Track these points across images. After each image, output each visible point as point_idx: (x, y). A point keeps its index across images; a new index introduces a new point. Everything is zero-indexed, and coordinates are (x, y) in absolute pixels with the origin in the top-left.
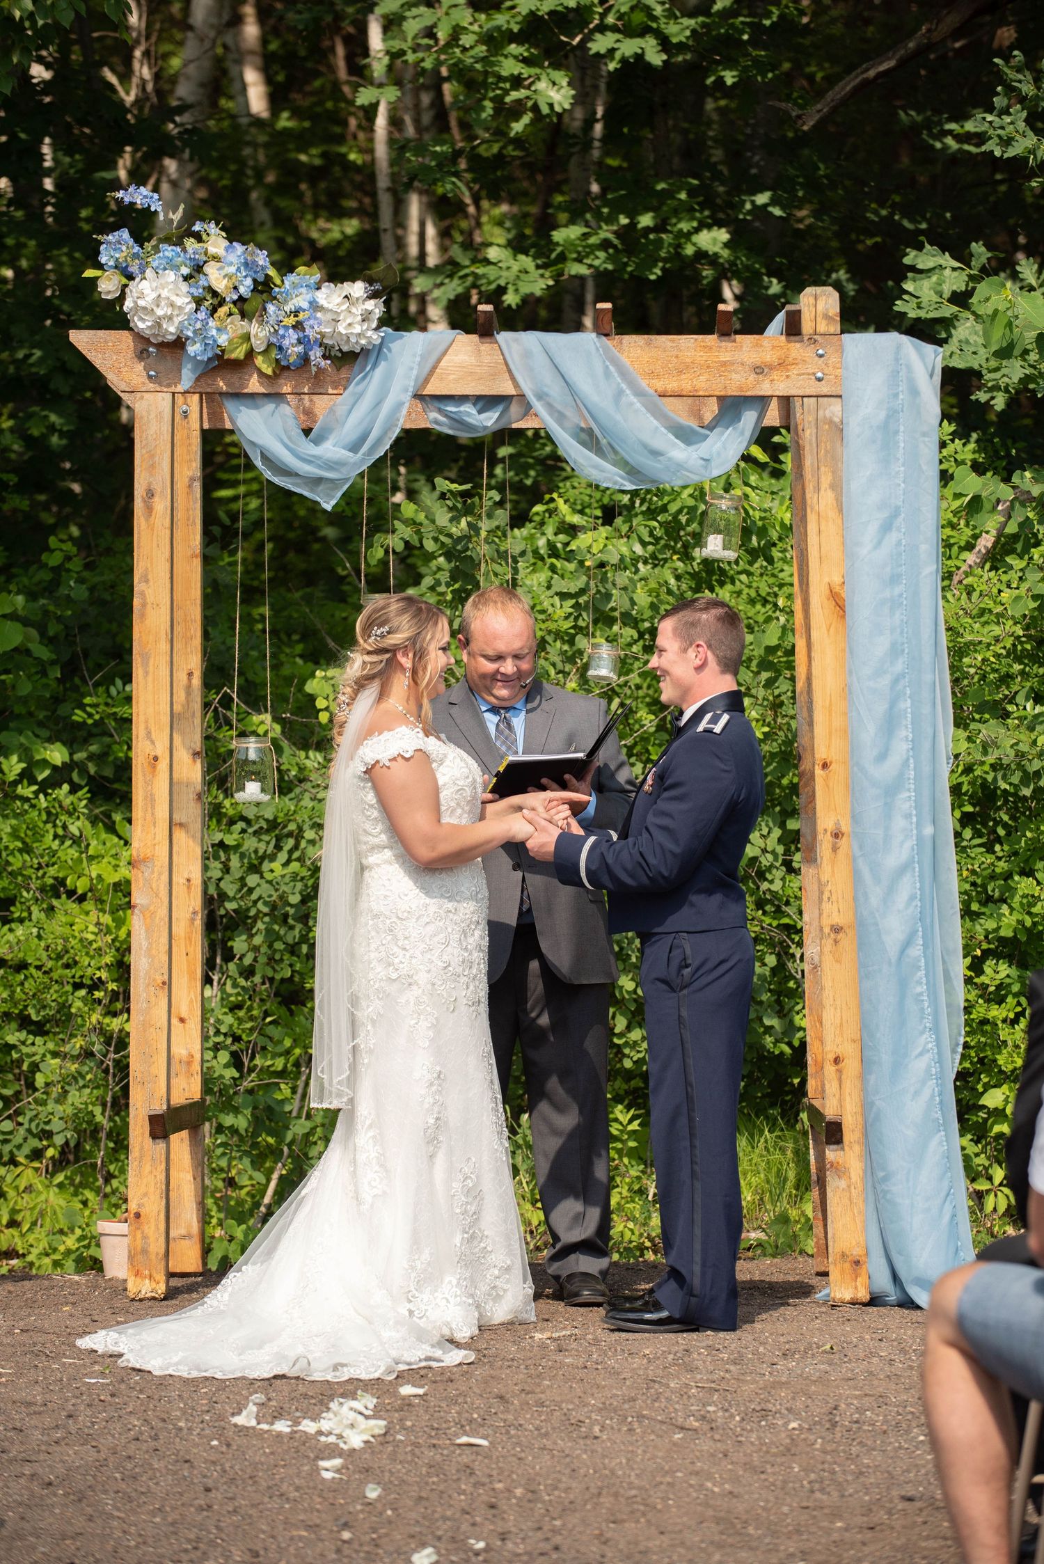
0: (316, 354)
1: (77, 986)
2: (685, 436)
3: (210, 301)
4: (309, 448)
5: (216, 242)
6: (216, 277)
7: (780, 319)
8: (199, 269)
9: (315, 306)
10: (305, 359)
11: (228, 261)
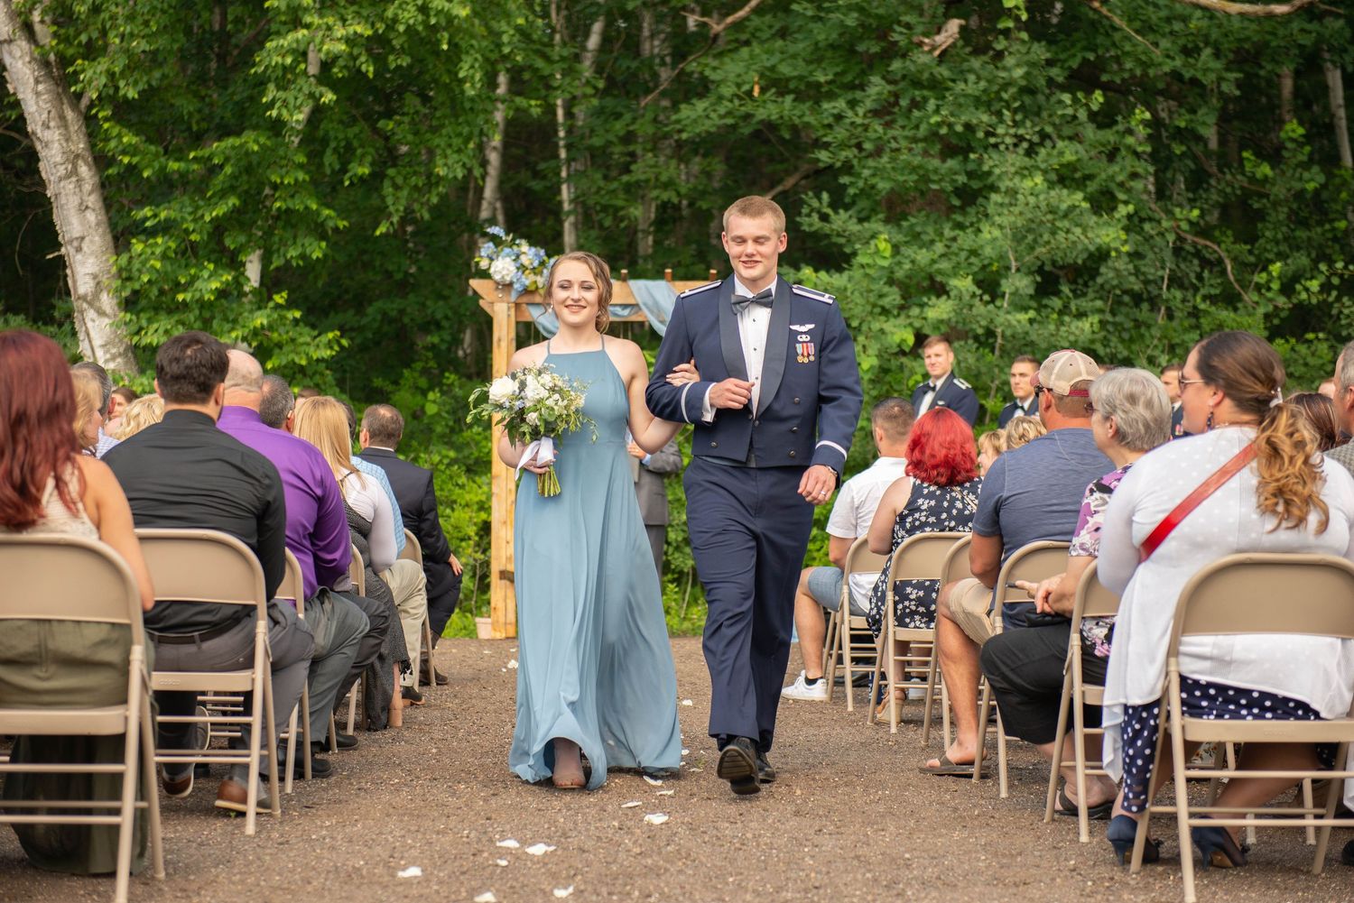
1: (462, 540)
3: (522, 268)
5: (524, 247)
6: (524, 260)
8: (518, 257)
11: (529, 254)
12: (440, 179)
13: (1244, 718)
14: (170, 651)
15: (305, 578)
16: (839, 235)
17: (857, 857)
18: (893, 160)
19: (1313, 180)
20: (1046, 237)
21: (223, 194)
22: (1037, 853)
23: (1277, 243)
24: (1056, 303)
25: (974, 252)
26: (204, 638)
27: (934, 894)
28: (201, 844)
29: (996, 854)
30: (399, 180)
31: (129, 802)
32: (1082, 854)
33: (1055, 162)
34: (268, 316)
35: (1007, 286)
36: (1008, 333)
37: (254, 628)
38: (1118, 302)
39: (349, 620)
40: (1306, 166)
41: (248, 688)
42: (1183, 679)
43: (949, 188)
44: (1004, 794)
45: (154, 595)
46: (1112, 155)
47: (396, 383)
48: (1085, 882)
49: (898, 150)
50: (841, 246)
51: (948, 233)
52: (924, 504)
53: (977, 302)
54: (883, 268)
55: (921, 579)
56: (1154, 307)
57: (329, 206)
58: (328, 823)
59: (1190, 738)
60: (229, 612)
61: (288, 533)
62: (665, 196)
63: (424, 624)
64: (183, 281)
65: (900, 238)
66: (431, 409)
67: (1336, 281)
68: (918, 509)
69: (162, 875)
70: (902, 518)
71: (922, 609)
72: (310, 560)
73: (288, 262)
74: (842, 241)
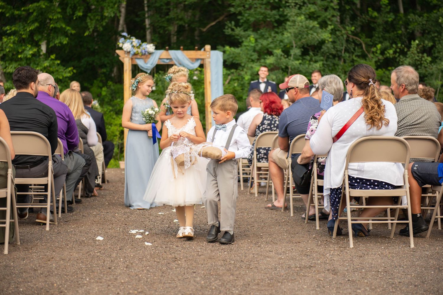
0: (147, 53)
1: (114, 136)
2: (192, 64)
3: (133, 46)
4: (146, 65)
5: (134, 39)
6: (134, 44)
7: (203, 49)
8: (132, 43)
9: (146, 48)
10: (145, 54)
11: (136, 41)
12: (106, 17)
13: (369, 189)
14: (20, 171)
15: (64, 147)
16: (238, 35)
17: (245, 235)
18: (255, 11)
19: (391, 18)
20: (305, 36)
21: (33, 22)
22: (303, 233)
23: (379, 38)
24: (308, 58)
25: (281, 41)
26: (31, 167)
27: (270, 246)
28: (32, 234)
29: (290, 233)
30: (92, 17)
31: (8, 220)
32: (317, 233)
33: (308, 12)
34: (49, 63)
35: (292, 52)
36: (293, 67)
37: (48, 163)
38: (328, 57)
39: (79, 161)
40: (388, 13)
41: (46, 183)
42: (349, 176)
43: (273, 20)
44: (292, 215)
45: (15, 153)
46: (326, 9)
47: (92, 85)
48: (318, 242)
49: (256, 8)
50: (238, 39)
51: (273, 34)
52: (266, 122)
53: (282, 58)
54: (252, 46)
55: (265, 147)
56: (340, 59)
57: (68, 26)
58: (73, 227)
59: (351, 195)
60: (40, 158)
61: (58, 133)
62: (181, 23)
63: (103, 163)
64: (20, 51)
65: (257, 36)
66: (104, 93)
67: (398, 50)
68: (264, 124)
69: (19, 243)
70: (259, 127)
71: (265, 157)
72: (65, 142)
73: (55, 45)
74: (238, 37)
